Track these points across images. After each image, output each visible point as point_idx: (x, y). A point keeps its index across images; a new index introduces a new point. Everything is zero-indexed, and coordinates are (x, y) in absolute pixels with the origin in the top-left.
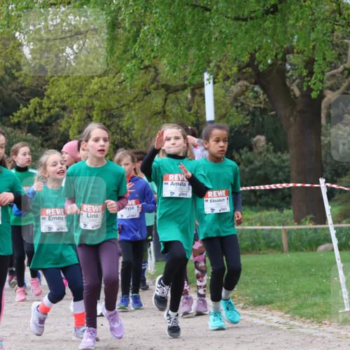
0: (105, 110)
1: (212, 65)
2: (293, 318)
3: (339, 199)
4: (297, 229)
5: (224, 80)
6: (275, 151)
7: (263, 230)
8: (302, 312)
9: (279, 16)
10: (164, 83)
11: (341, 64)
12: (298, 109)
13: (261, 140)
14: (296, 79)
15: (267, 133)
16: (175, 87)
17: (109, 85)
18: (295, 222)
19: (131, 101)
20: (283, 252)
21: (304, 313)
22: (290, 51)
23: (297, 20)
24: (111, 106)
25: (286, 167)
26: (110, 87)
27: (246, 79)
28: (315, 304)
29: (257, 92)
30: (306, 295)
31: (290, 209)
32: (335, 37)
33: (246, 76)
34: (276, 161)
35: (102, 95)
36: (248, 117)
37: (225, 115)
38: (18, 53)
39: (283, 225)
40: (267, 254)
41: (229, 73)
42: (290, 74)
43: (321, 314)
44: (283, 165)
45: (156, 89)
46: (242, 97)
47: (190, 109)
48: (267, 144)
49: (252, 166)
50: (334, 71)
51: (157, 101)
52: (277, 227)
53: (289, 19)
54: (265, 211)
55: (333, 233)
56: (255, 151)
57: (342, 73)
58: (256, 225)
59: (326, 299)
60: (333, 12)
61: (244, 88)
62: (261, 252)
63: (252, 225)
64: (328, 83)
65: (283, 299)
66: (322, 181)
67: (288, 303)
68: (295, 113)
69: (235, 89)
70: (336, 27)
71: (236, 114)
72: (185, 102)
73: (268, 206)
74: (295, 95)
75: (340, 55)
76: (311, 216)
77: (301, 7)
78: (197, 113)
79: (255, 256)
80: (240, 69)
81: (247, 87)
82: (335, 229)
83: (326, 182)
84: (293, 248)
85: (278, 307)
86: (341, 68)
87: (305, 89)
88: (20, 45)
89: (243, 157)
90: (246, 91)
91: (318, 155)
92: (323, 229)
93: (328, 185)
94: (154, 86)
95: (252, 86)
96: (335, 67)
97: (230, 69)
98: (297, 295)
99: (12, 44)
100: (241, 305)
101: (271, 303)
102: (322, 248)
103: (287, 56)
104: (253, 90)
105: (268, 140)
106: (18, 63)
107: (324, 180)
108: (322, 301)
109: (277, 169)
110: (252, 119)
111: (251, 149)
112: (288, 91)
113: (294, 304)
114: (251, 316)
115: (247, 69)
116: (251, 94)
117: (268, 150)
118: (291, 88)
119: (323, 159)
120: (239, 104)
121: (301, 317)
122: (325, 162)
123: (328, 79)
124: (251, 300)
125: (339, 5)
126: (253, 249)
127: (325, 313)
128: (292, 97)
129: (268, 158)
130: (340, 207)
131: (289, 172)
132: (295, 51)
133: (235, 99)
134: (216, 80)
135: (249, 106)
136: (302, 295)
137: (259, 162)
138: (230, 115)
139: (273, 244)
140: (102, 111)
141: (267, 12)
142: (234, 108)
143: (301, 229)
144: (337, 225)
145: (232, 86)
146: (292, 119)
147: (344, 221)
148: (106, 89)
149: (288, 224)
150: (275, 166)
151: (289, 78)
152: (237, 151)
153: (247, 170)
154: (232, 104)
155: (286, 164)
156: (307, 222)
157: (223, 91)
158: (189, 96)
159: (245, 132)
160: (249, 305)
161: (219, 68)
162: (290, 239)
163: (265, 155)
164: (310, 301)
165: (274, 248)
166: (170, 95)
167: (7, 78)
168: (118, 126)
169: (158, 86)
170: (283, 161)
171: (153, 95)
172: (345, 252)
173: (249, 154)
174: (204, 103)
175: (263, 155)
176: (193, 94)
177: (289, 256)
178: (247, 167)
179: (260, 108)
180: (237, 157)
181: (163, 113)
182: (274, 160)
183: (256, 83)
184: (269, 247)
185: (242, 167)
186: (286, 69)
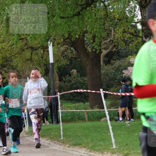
0: (4, 58)
1: (51, 38)
2: (91, 151)
3: (109, 98)
4: (92, 111)
5: (57, 45)
6: (81, 77)
8: (94, 149)
9: (80, 17)
10: (30, 46)
11: (109, 38)
12: (91, 58)
13: (74, 71)
14: (89, 44)
15: (77, 68)
16: (36, 47)
17: (6, 47)
18: (91, 108)
19: (16, 54)
20: (86, 121)
21: (95, 149)
22: (86, 32)
23: (88, 18)
24: (7, 56)
25: (86, 83)
26: (6, 48)
27: (67, 45)
28: (100, 145)
29: (72, 50)
30: (96, 141)
31: (88, 102)
32: (106, 26)
33: (67, 43)
34: (81, 81)
35: (3, 51)
37: (58, 61)
39: (86, 110)
40: (79, 122)
41: (59, 42)
42: (86, 42)
43: (103, 149)
44: (84, 83)
45: (27, 48)
46: (66, 52)
47: (42, 58)
49: (71, 83)
50: (106, 41)
51: (28, 54)
52: (83, 111)
53: (85, 18)
55: (107, 113)
56: (72, 76)
57: (109, 42)
58: (73, 110)
59: (105, 143)
60: (105, 15)
61: (66, 48)
62: (76, 122)
63: (71, 109)
64: (103, 47)
65: (86, 142)
66: (101, 90)
67: (88, 145)
68: (89, 59)
69: (62, 49)
70: (106, 22)
71: (63, 60)
72: (40, 54)
73: (78, 101)
74: (89, 51)
75: (108, 34)
76: (97, 105)
77: (90, 13)
78: (46, 59)
79: (73, 123)
80: (64, 40)
81: (68, 48)
82: (108, 111)
83: (103, 91)
84: (90, 119)
85: (84, 146)
86: (109, 40)
89: (67, 79)
90: (67, 50)
91: (100, 78)
92: (103, 111)
93: (104, 92)
95: (70, 47)
96: (106, 39)
97: (60, 39)
98: (92, 141)
100: (68, 146)
101: (81, 144)
102: (103, 119)
103: (85, 34)
104: (70, 49)
105: (78, 72)
107: (102, 90)
108: (103, 143)
109: (82, 85)
110: (70, 62)
111: (70, 76)
112: (86, 50)
113: (91, 145)
114: (72, 150)
115: (68, 40)
116: (70, 51)
117: (78, 76)
118: (87, 48)
119: (102, 80)
120: (64, 55)
121: (94, 151)
122: (103, 81)
123: (103, 45)
124: (72, 143)
125: (107, 12)
126: (72, 120)
127: (104, 149)
129: (78, 80)
130: (110, 101)
131: (87, 86)
132: (88, 32)
133: (63, 53)
134: (54, 45)
135: (69, 56)
136: (94, 141)
137: (74, 81)
138: (61, 60)
140: (3, 58)
141: (75, 15)
142: (62, 57)
143: (93, 111)
144: (109, 110)
145: (61, 47)
146: (88, 62)
147: (112, 108)
148: (5, 49)
149: (87, 109)
150: (81, 83)
151: (86, 44)
152: (64, 77)
153: (69, 85)
154: (61, 55)
155: (86, 82)
156: (96, 109)
157: (57, 50)
158: (42, 52)
159: (68, 68)
160: (71, 146)
161: (55, 39)
162: (89, 116)
163: (77, 78)
164: (98, 144)
165: (81, 119)
166: (33, 51)
168: (10, 65)
169: (28, 47)
170: (85, 81)
171: (26, 51)
172: (113, 122)
173: (69, 78)
174: (49, 55)
175: (76, 78)
176: (44, 51)
177: (88, 123)
178: (69, 84)
179: (74, 57)
180: (64, 79)
181: (31, 59)
182: (81, 80)
183: (71, 46)
184: (79, 119)
185: (66, 84)
186: (85, 40)
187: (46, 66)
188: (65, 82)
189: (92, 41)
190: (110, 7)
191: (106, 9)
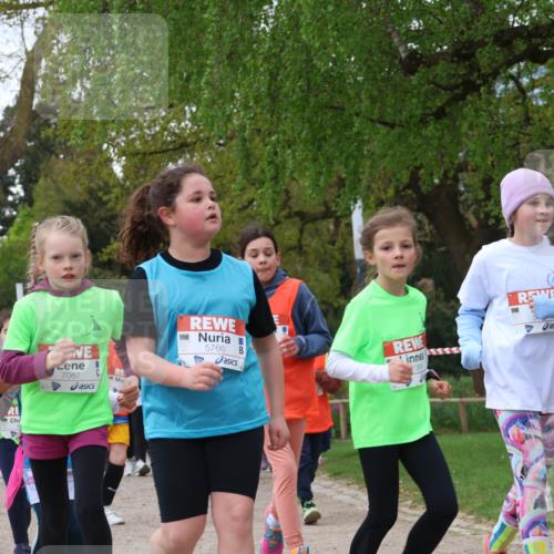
2: (478, 521)
4: (479, 402)
5: (377, 205)
6: (447, 299)
8: (489, 513)
9: (446, 121)
10: (297, 209)
13: (427, 283)
14: (472, 204)
15: (435, 275)
16: (313, 214)
18: (476, 392)
20: (461, 431)
22: (462, 168)
24: (229, 239)
29: (421, 222)
30: (495, 490)
31: (468, 375)
32: (522, 150)
33: (405, 199)
34: (449, 312)
38: (105, 171)
39: (461, 397)
40: (441, 434)
41: (383, 197)
42: (463, 198)
45: (289, 217)
47: (333, 243)
48: (436, 289)
51: (290, 232)
52: (453, 400)
53: (461, 126)
67: (471, 501)
72: (325, 233)
74: (470, 225)
78: (343, 248)
80: (397, 192)
84: (475, 426)
87: (482, 216)
88: (112, 160)
94: (284, 213)
97: (385, 190)
98: (483, 490)
99: (98, 159)
100: (409, 503)
103: (460, 175)
105: (437, 285)
106: (106, 184)
112: (461, 220)
115: (407, 191)
117: (436, 297)
118: (466, 216)
125: (526, 107)
128: (468, 228)
129: (437, 308)
132: (469, 168)
136: (490, 490)
139: (448, 422)
149: (466, 396)
150: (448, 319)
151: (463, 203)
158: (332, 227)
161: (370, 189)
162: (470, 415)
165: (449, 426)
166: (307, 225)
167: (93, 203)
169: (290, 213)
171: (285, 225)
174: (352, 235)
176: (337, 224)
177: (469, 437)
179: (426, 242)
181: (299, 248)
182: (446, 311)
183: (419, 210)
184: (443, 426)
186: (459, 191)
187: (344, 269)
189: (481, 195)
190: (537, 91)
191: (525, 98)
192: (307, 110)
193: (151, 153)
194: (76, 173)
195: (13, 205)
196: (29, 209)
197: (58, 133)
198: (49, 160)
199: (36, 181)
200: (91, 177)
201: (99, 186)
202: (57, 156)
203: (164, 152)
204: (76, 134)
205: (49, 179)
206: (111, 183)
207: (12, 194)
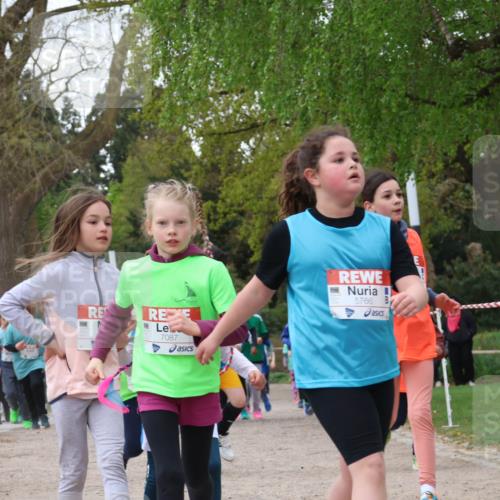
5: (429, 178)
6: (494, 261)
7: (485, 355)
13: (476, 247)
15: (483, 240)
27: (455, 177)
29: (468, 192)
33: (454, 172)
34: (496, 273)
36: (460, 222)
37: (432, 219)
38: (185, 150)
41: (434, 170)
46: (451, 197)
48: (484, 252)
49: (468, 279)
54: (486, 332)
56: (470, 261)
61: (453, 187)
69: (443, 187)
71: (445, 217)
73: (489, 326)
80: (446, 166)
81: (456, 186)
88: (191, 140)
89: (456, 268)
90: (455, 190)
95: (463, 184)
97: (435, 164)
99: (179, 139)
100: (466, 444)
104: (463, 189)
105: (485, 248)
106: (186, 161)
110: (465, 224)
111: (465, 258)
114: (479, 457)
115: (456, 164)
116: (462, 193)
117: (485, 260)
120: (448, 205)
129: (486, 270)
133: (443, 200)
134: (419, 178)
135: (460, 208)
137: (475, 274)
138: (439, 219)
142: (442, 211)
145: (439, 185)
150: (494, 279)
152: (449, 263)
153: (461, 283)
154: (439, 206)
157: (428, 191)
159: (457, 239)
161: (421, 163)
163: (482, 267)
173: (463, 265)
175: (480, 266)
178: (461, 279)
180: (448, 268)
182: (493, 272)
183: (467, 182)
184: (494, 374)
185: (455, 280)
188: (451, 277)
192: (364, 92)
193: (226, 134)
194: (159, 152)
195: (105, 182)
196: (118, 184)
197: (143, 116)
198: (135, 140)
199: (124, 160)
200: (172, 156)
201: (179, 163)
202: (143, 137)
203: (238, 131)
204: (164, 118)
205: (135, 158)
206: (191, 161)
207: (104, 171)
